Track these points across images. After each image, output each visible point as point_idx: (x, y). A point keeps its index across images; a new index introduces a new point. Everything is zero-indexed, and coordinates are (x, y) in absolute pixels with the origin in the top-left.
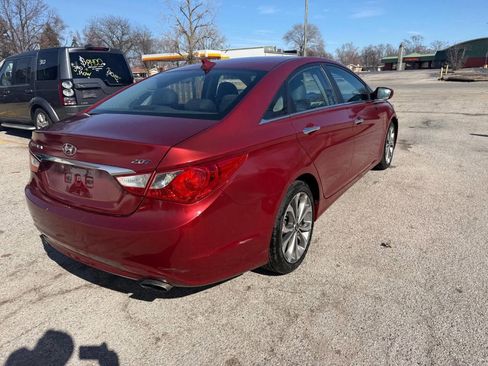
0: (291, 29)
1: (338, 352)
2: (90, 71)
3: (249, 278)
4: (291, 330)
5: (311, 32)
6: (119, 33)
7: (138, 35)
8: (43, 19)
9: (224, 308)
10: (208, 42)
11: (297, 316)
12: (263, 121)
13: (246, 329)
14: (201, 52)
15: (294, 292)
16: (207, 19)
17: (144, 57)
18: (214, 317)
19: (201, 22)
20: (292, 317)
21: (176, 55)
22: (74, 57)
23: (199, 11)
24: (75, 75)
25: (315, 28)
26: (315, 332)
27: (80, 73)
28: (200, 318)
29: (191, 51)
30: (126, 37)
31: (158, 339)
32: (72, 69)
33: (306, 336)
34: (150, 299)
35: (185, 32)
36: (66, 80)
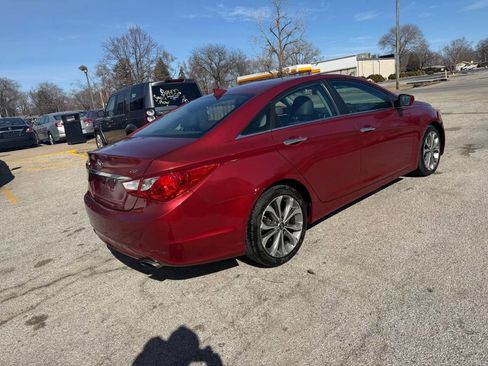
0: (386, 32)
1: (285, 329)
2: (168, 100)
3: (243, 268)
4: (255, 310)
5: (410, 32)
6: (216, 59)
7: (233, 60)
8: (153, 56)
9: (213, 289)
10: (301, 57)
11: (265, 300)
12: (240, 137)
13: (220, 306)
14: (291, 68)
15: (274, 282)
16: (296, 36)
17: (240, 78)
18: (201, 295)
19: (290, 39)
20: (261, 299)
21: (267, 73)
22: (156, 90)
23: (289, 29)
24: (157, 104)
25: (415, 28)
26: (274, 312)
27: (161, 102)
28: (191, 295)
29: (281, 68)
30: (223, 62)
31: (155, 307)
32: (154, 99)
33: (265, 315)
34: (162, 279)
35: (275, 51)
36: (150, 109)
